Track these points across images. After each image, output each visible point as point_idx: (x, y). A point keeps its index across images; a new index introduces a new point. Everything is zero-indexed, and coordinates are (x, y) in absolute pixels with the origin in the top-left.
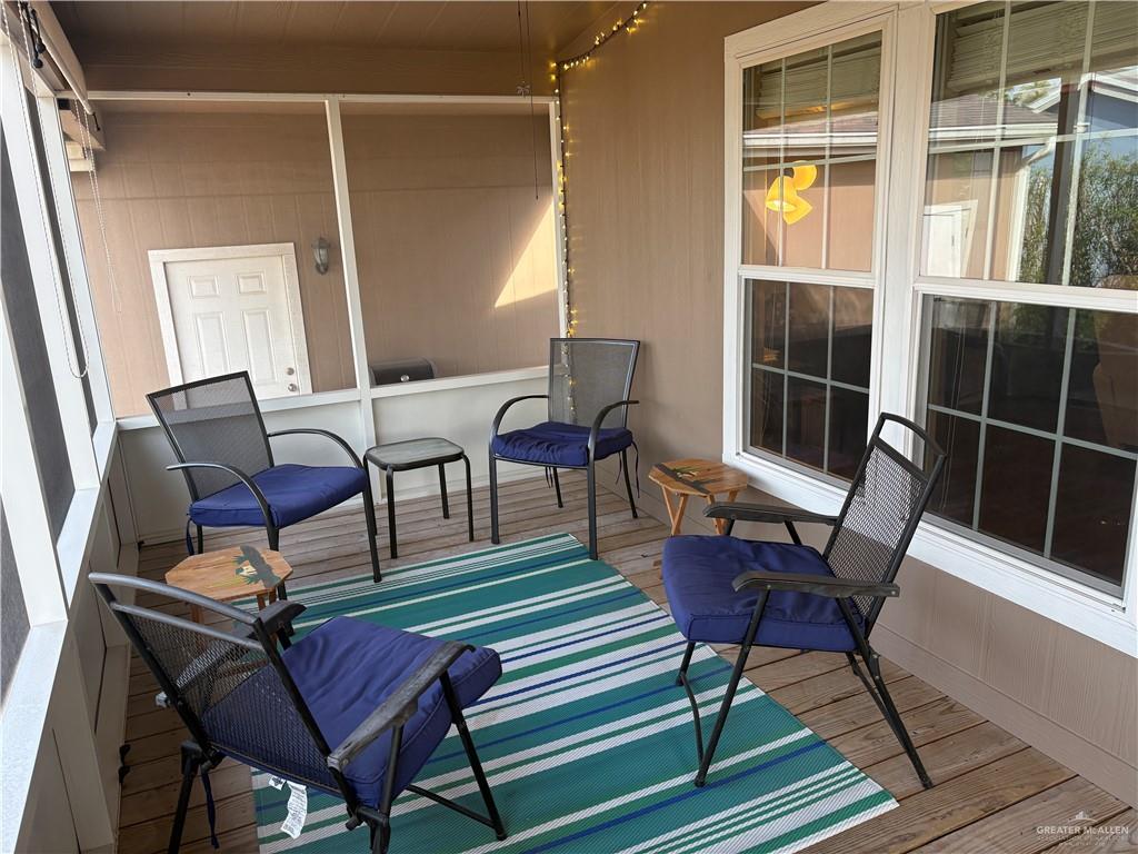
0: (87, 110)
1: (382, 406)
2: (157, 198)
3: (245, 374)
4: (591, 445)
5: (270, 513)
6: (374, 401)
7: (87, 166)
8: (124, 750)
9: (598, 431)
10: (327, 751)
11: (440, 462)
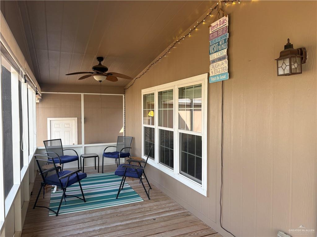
0: (41, 95)
1: (87, 148)
2: (50, 108)
3: (60, 139)
4: (119, 154)
5: (60, 161)
6: (85, 147)
7: (38, 101)
8: (32, 192)
9: (121, 153)
10: (59, 177)
11: (95, 157)
